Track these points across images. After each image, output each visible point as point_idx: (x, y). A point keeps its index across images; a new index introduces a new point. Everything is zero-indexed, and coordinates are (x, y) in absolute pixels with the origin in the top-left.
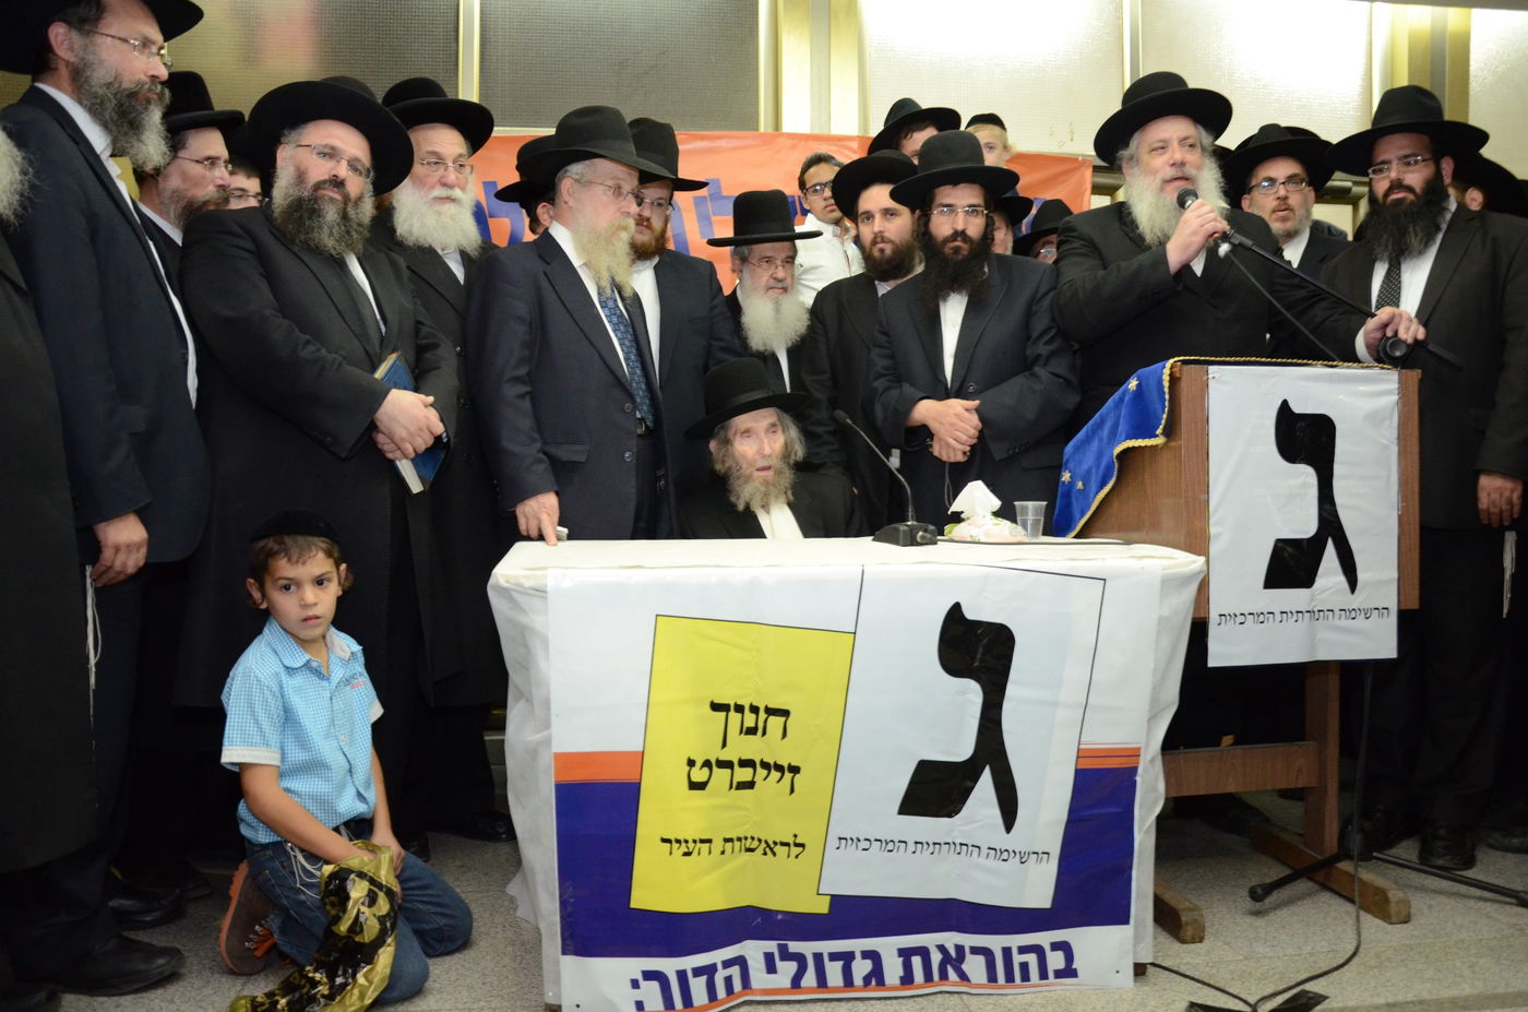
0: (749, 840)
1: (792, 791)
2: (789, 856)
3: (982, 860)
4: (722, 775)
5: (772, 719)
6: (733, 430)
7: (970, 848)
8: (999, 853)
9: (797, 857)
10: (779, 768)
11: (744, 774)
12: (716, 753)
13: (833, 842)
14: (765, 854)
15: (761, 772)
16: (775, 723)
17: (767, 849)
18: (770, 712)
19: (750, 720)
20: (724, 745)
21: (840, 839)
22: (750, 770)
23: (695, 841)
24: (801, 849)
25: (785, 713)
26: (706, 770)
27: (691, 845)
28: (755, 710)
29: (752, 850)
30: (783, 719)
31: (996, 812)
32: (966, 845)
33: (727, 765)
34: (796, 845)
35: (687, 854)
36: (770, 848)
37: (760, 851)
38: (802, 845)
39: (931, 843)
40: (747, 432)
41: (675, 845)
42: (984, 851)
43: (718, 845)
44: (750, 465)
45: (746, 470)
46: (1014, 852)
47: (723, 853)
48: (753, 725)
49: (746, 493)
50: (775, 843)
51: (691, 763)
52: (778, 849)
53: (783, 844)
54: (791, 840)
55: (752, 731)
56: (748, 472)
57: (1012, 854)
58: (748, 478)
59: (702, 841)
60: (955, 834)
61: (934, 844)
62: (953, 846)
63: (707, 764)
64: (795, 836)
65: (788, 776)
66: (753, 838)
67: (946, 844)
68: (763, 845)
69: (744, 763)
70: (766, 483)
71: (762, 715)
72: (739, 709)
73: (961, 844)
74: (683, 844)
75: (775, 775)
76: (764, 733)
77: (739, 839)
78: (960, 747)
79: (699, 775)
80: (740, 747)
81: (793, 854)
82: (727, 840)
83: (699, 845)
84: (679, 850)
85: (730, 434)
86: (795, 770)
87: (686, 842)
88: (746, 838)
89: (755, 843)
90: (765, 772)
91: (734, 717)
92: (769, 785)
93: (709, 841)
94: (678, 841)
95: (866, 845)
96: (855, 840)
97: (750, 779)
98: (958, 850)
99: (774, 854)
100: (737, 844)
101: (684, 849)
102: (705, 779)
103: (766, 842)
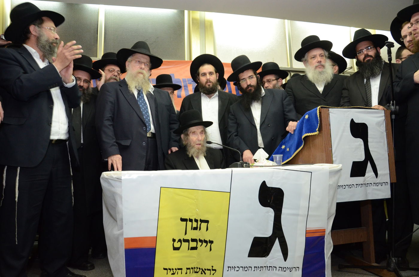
0: (196, 269)
1: (211, 250)
2: (210, 274)
3: (277, 272)
4: (185, 245)
5: (203, 224)
6: (190, 131)
7: (273, 268)
8: (283, 268)
9: (213, 274)
10: (206, 242)
11: (193, 244)
12: (182, 237)
13: (226, 268)
14: (202, 273)
15: (200, 244)
16: (204, 225)
17: (203, 272)
18: (202, 221)
19: (195, 224)
20: (186, 234)
21: (228, 267)
22: (195, 243)
23: (176, 269)
24: (215, 271)
25: (207, 222)
26: (179, 243)
27: (175, 271)
28: (196, 221)
29: (197, 272)
30: (207, 224)
31: (281, 254)
32: (272, 267)
33: (187, 241)
34: (213, 270)
35: (173, 274)
36: (203, 271)
37: (200, 273)
38: (215, 270)
39: (260, 267)
40: (194, 133)
41: (169, 271)
42: (278, 268)
43: (184, 271)
44: (194, 142)
45: (192, 144)
46: (288, 268)
47: (186, 273)
48: (196, 226)
49: (192, 152)
50: (205, 269)
51: (174, 240)
52: (206, 272)
53: (208, 270)
54: (211, 268)
55: (196, 229)
56: (193, 145)
57: (287, 269)
58: (193, 147)
59: (179, 269)
60: (267, 263)
61: (261, 267)
62: (267, 267)
63: (180, 241)
64: (212, 267)
65: (209, 244)
66: (197, 268)
67: (264, 267)
68: (201, 270)
69: (193, 240)
70: (199, 149)
71: (199, 223)
72: (191, 220)
73: (270, 267)
74: (172, 270)
75: (204, 244)
76: (200, 229)
77: (192, 268)
78: (268, 232)
79: (177, 245)
80: (192, 234)
81: (212, 274)
82: (187, 269)
83: (177, 271)
84: (170, 273)
85: (189, 133)
86: (211, 242)
87: (173, 269)
88: (195, 268)
89: (198, 270)
90: (201, 243)
91: (189, 224)
92: (203, 248)
93: (181, 269)
94: (170, 269)
95: (237, 269)
96: (234, 268)
97: (195, 246)
98: (269, 269)
99: (205, 274)
100: (191, 270)
101: (172, 272)
102: (179, 246)
103: (202, 269)
